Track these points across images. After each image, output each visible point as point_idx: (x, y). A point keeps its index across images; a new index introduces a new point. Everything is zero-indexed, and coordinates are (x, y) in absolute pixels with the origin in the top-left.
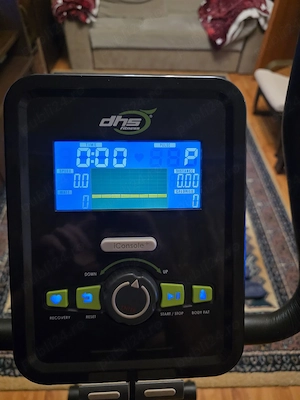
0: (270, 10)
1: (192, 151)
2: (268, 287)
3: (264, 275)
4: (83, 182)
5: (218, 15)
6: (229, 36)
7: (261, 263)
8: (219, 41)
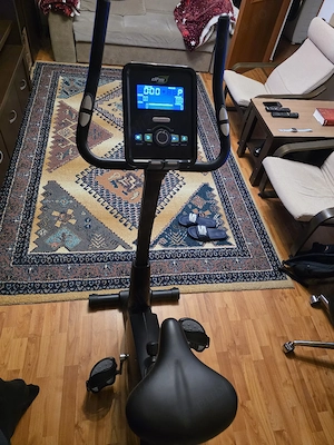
0: (236, 17)
1: (181, 91)
2: (229, 233)
3: (226, 225)
4: (146, 99)
5: (192, 18)
6: (201, 38)
7: (224, 218)
8: (193, 43)
